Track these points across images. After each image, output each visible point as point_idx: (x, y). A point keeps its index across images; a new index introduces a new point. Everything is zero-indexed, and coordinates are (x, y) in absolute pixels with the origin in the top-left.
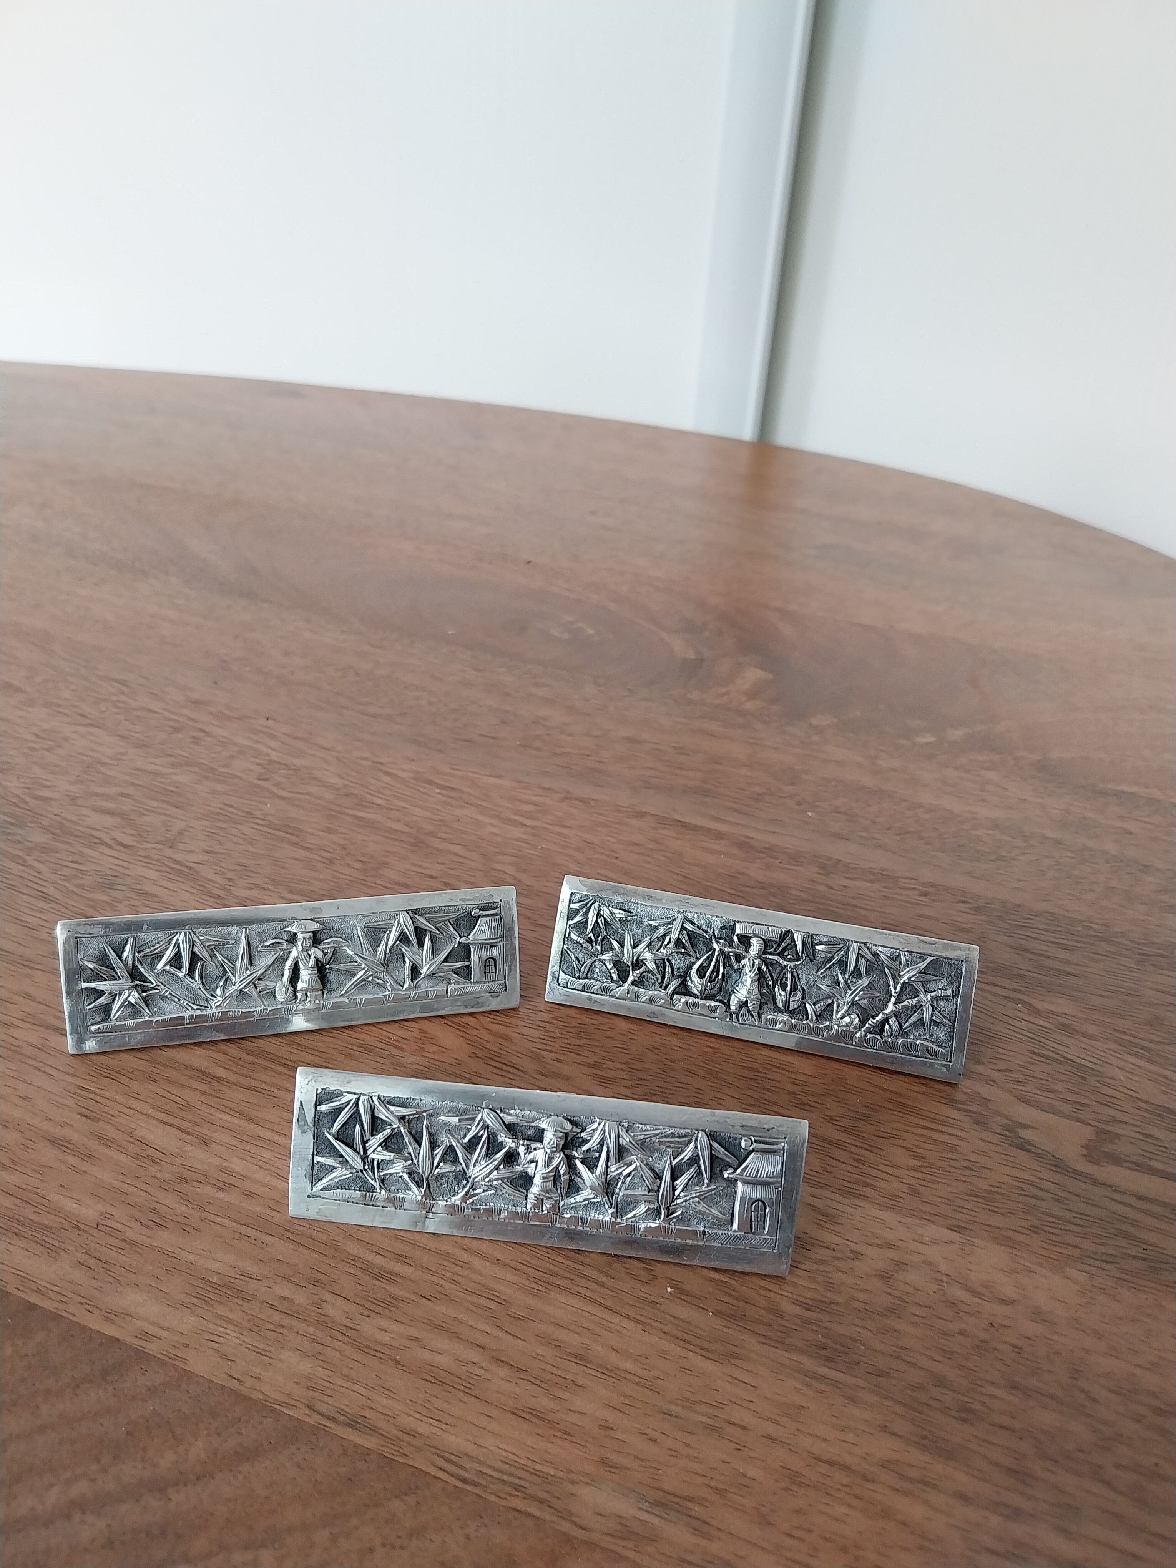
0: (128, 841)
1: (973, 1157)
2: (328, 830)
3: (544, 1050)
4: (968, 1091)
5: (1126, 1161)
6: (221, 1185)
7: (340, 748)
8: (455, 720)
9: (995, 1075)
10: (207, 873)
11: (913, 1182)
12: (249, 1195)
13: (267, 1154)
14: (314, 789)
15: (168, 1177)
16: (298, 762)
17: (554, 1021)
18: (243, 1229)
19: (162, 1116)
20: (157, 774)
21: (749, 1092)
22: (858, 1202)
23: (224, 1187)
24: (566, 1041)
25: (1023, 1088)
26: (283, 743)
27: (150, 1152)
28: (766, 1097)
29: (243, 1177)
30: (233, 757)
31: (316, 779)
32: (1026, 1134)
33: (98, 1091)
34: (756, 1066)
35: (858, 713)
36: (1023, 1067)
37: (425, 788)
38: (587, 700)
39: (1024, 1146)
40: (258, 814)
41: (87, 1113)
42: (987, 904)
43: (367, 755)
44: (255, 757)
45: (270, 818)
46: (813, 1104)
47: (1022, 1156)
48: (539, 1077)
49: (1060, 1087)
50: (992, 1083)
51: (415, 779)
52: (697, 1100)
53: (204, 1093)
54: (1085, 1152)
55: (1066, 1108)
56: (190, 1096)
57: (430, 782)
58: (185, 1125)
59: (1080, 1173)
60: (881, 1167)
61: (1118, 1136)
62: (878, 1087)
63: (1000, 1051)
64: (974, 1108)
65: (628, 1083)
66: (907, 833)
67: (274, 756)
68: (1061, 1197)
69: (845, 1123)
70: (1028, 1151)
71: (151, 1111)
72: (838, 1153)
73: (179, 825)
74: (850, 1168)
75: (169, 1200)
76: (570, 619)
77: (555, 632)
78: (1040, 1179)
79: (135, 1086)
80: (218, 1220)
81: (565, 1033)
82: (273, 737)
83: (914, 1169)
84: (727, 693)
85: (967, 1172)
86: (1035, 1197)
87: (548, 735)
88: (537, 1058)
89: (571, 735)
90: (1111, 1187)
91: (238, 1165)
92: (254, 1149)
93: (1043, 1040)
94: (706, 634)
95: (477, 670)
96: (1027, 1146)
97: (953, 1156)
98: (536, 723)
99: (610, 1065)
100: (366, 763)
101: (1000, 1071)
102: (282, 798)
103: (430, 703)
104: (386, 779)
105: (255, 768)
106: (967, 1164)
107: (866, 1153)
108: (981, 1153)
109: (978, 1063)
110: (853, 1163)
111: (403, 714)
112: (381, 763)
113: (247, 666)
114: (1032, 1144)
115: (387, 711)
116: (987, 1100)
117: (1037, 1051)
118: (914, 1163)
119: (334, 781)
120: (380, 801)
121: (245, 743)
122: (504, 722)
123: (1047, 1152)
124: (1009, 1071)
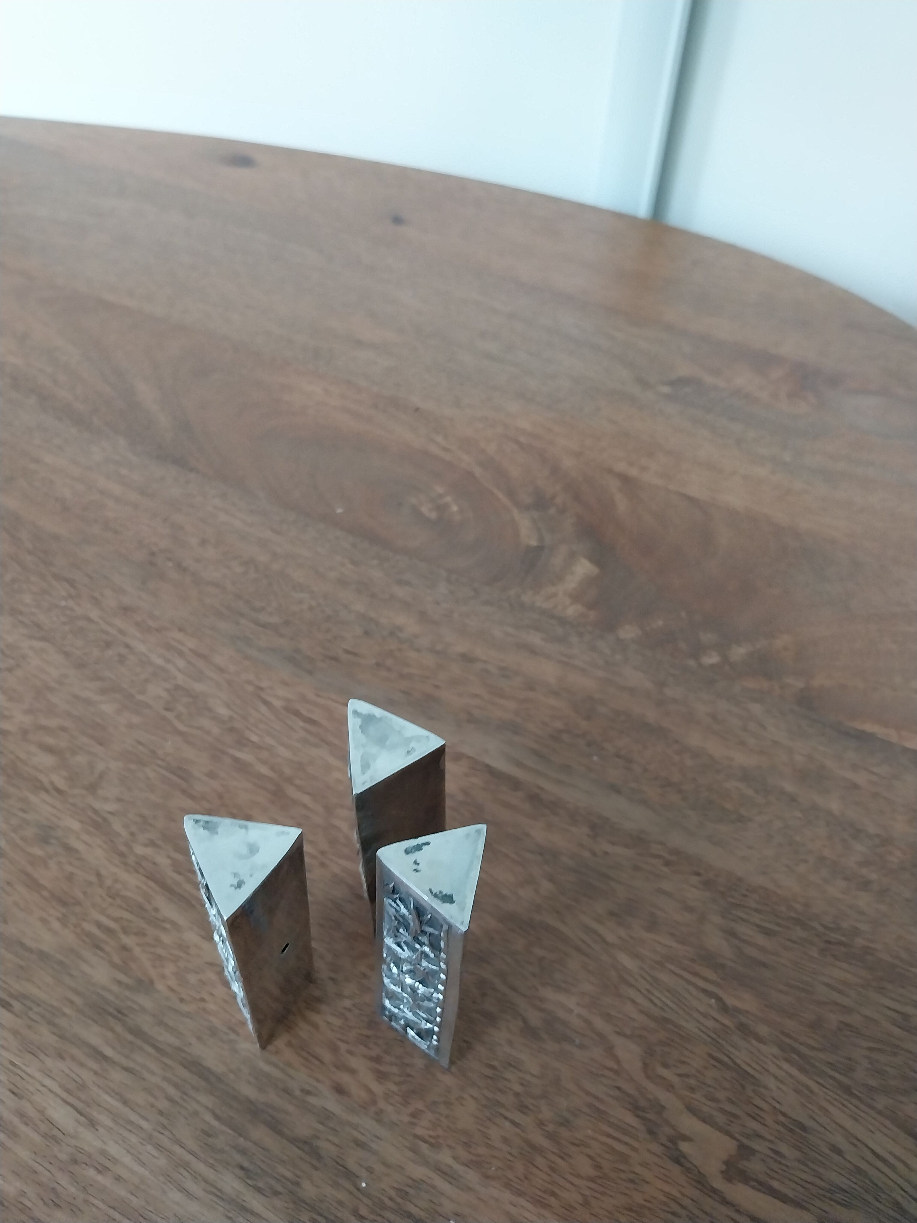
0: (61, 784)
1: (638, 1169)
2: (211, 775)
3: (342, 1041)
4: (650, 1097)
5: (753, 1180)
6: (99, 1168)
7: (232, 668)
8: (328, 630)
9: (675, 1080)
10: (117, 825)
11: (587, 1192)
12: (118, 1179)
13: (134, 1139)
14: (206, 723)
15: (63, 1157)
16: (199, 687)
17: (353, 1008)
18: (111, 1212)
19: (64, 1095)
20: (88, 702)
21: (486, 1092)
22: (542, 1211)
23: (102, 1170)
24: (359, 1031)
25: (694, 1096)
26: (189, 662)
27: (55, 1132)
28: (497, 1098)
29: (115, 1161)
30: (147, 680)
31: (209, 709)
32: (685, 1147)
33: (24, 1067)
34: (495, 1063)
36: (699, 1072)
37: (292, 720)
38: (438, 603)
39: (679, 1159)
40: (160, 753)
41: (16, 1090)
42: (716, 876)
43: (252, 677)
44: (165, 681)
45: (169, 759)
46: (531, 1107)
47: (676, 1170)
48: (333, 1069)
49: (721, 1095)
50: (671, 1089)
51: (287, 709)
52: (445, 1099)
53: (96, 1073)
54: (724, 1167)
55: (721, 1119)
56: (87, 1076)
57: (297, 714)
58: (80, 1105)
59: (714, 1191)
60: (567, 1176)
61: (753, 1152)
62: (583, 1090)
63: (687, 1053)
64: (651, 1116)
65: (398, 1079)
67: (181, 679)
68: (693, 1214)
69: (550, 1128)
70: (680, 1164)
71: (58, 1090)
72: (540, 1161)
73: (100, 766)
74: (544, 1176)
75: (64, 1180)
76: (440, 490)
77: (425, 510)
78: (683, 1195)
79: (49, 1062)
80: (96, 1202)
81: (359, 1022)
82: (181, 654)
83: (592, 1179)
84: (556, 594)
85: (630, 1185)
86: (674, 1214)
87: (399, 650)
88: (334, 1049)
89: (418, 650)
90: (733, 1206)
91: (114, 1149)
92: (125, 1134)
93: (721, 1041)
94: (552, 511)
95: (354, 563)
96: (682, 1160)
97: (623, 1167)
98: (392, 634)
99: (387, 1058)
100: (250, 688)
101: (680, 1075)
102: (180, 733)
103: (311, 608)
104: (263, 709)
105: (164, 694)
106: (632, 1176)
107: (559, 1161)
108: (645, 1165)
109: (666, 1066)
110: (548, 1171)
111: (287, 623)
112: (261, 689)
113: (170, 559)
114: (684, 1157)
115: (275, 619)
116: (663, 1107)
117: (714, 1054)
118: (593, 1173)
119: (223, 711)
120: (254, 738)
121: (159, 661)
122: (367, 633)
123: (695, 1166)
124: (687, 1076)
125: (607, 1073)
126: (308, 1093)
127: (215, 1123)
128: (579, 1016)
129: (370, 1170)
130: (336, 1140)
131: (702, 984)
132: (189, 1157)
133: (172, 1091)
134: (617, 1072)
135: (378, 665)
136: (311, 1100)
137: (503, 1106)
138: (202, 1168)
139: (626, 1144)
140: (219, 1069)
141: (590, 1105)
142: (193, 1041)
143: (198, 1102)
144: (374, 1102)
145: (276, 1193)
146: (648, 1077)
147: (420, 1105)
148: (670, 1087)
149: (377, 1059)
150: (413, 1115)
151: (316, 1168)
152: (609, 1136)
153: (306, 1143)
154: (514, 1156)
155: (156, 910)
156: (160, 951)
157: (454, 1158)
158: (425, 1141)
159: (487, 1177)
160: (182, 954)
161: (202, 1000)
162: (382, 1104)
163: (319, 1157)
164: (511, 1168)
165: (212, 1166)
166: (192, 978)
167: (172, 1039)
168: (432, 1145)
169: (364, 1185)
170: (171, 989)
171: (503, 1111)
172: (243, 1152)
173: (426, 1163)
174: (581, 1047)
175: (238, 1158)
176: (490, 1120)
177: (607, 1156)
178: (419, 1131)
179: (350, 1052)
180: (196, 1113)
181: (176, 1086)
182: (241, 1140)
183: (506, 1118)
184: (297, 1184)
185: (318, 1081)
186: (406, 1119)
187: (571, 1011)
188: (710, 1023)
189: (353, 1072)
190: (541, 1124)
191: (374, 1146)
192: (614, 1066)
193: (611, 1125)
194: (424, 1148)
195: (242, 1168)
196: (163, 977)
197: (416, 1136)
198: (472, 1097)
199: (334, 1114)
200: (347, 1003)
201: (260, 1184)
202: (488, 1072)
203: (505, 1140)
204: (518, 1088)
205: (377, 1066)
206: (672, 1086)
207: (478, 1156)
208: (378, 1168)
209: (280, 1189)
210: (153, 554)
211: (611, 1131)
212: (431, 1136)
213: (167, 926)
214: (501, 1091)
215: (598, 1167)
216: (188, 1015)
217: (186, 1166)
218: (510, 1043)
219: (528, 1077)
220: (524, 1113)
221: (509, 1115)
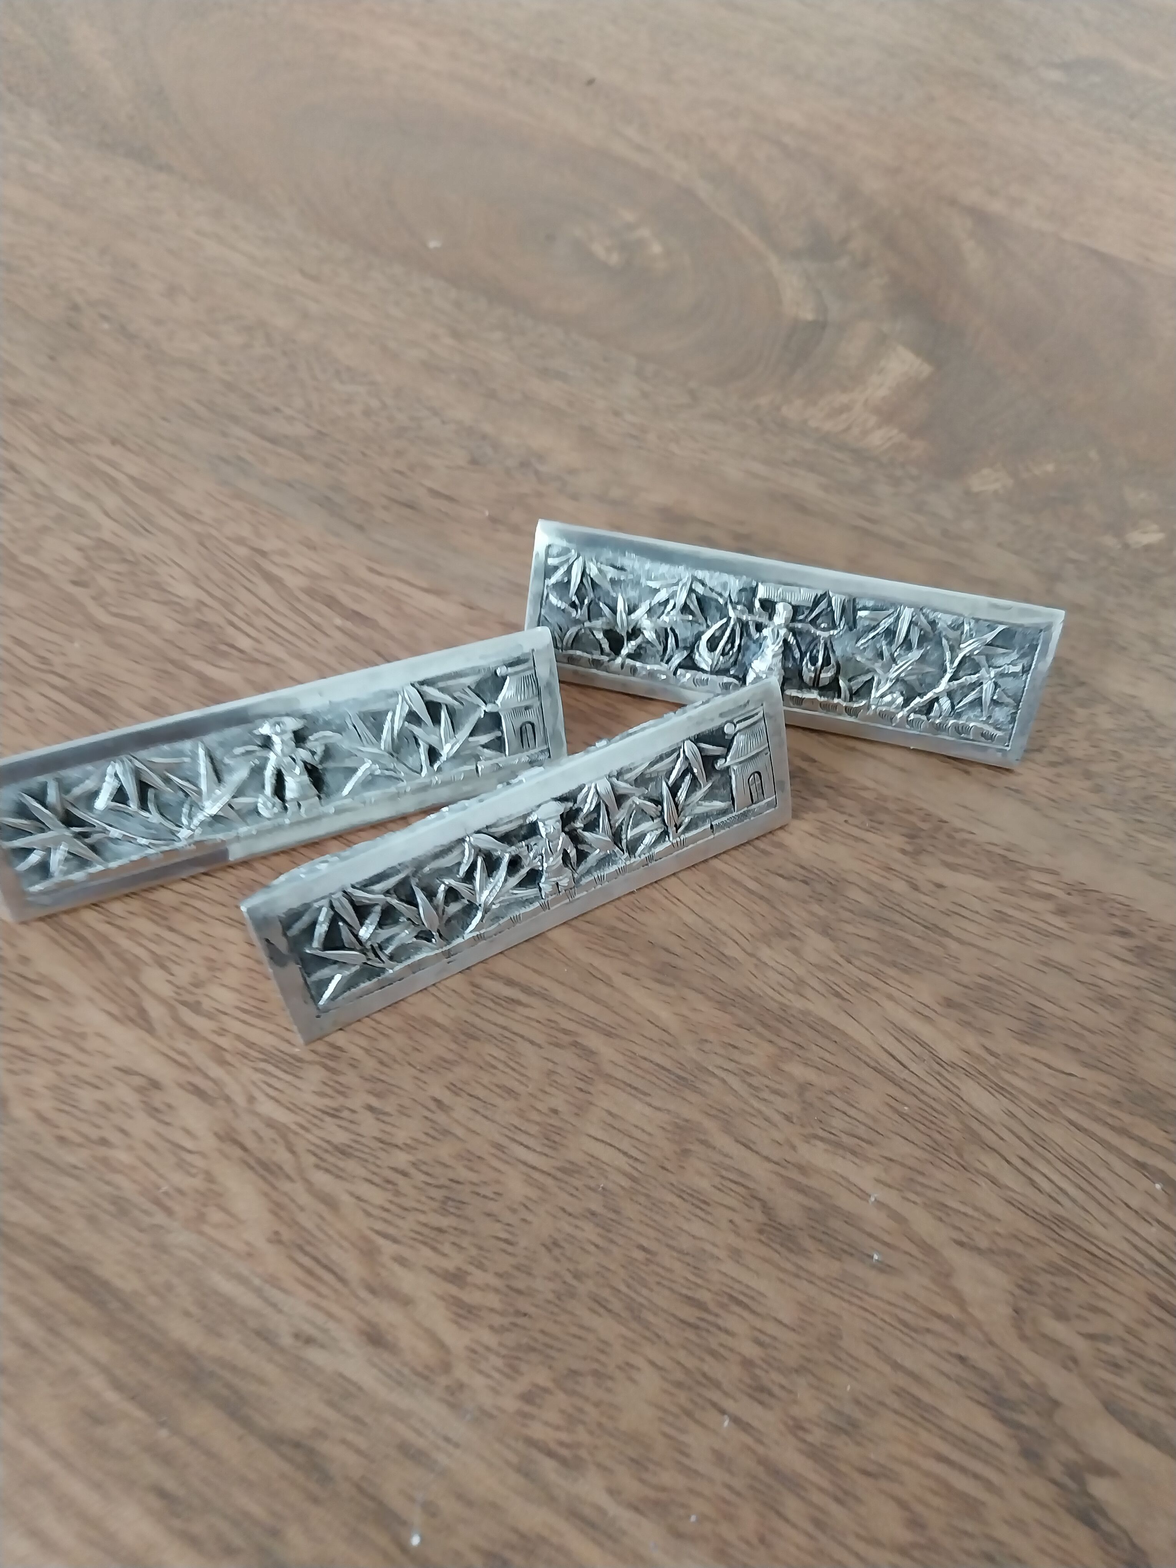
1: (1003, 1533)
3: (385, 1236)
4: (1028, 1379)
7: (208, 514)
8: (399, 453)
9: (1081, 1346)
14: (151, 611)
16: (141, 545)
17: (412, 1171)
21: (682, 1355)
24: (422, 1218)
25: (1119, 1381)
26: (128, 501)
28: (706, 1368)
30: (44, 530)
31: (159, 587)
32: (1101, 1488)
34: (704, 1296)
35: (1050, 467)
36: (1130, 1331)
37: (320, 615)
38: (616, 414)
39: (1090, 1515)
40: (57, 661)
42: (1160, 939)
43: (245, 531)
44: (79, 532)
45: (73, 674)
46: (776, 1390)
47: (1082, 1535)
48: (363, 1294)
50: (1071, 1364)
51: (310, 592)
52: (596, 1366)
57: (331, 602)
60: (851, 1541)
62: (887, 1359)
63: (1103, 1290)
64: (1029, 1419)
65: (497, 1320)
66: (1068, 761)
67: (108, 529)
69: (817, 1436)
70: (1092, 1525)
72: (792, 1505)
74: (802, 1540)
76: (629, 216)
77: (598, 249)
81: (423, 1199)
82: (113, 484)
83: (903, 1551)
84: (846, 408)
87: (540, 495)
88: (369, 1253)
89: (575, 497)
94: (843, 263)
95: (455, 334)
96: (1095, 1516)
97: (970, 1526)
98: (524, 465)
99: (478, 1276)
100: (242, 551)
101: (1091, 1337)
102: (100, 628)
103: (367, 413)
104: (265, 590)
105: (75, 557)
106: (989, 1547)
107: (834, 1508)
108: (1017, 1524)
109: (1061, 1315)
110: (810, 1528)
111: (320, 436)
112: (263, 554)
113: (104, 318)
114: (1102, 1512)
115: (299, 429)
116: (1056, 1404)
117: (1161, 1295)
118: (905, 1536)
119: (186, 591)
120: (244, 643)
121: (69, 496)
122: (474, 462)
123: (1125, 1532)
124: (1107, 1339)
125: (938, 1326)
126: (309, 1341)
127: (111, 1396)
128: (879, 1204)
129: (430, 1510)
130: (361, 1442)
131: (1133, 1150)
132: (51, 1466)
133: (27, 1326)
134: (959, 1327)
135: (493, 520)
136: (315, 1355)
137: (717, 1385)
138: (76, 1488)
139: (976, 1476)
140: (129, 1284)
141: (899, 1392)
142: (80, 1224)
143: (79, 1351)
144: (446, 1368)
145: (230, 1551)
146: (1023, 1338)
147: (542, 1377)
148: (1070, 1362)
149: (457, 1278)
150: (528, 1398)
151: (315, 1500)
152: (941, 1458)
153: (297, 1445)
154: (738, 1494)
155: (25, 960)
156: (26, 1041)
157: (613, 1492)
158: (551, 1454)
159: (678, 1535)
160: (68, 1049)
161: (104, 1142)
162: (461, 1372)
163: (325, 1478)
164: (730, 1518)
165: (97, 1486)
166: (87, 1097)
167: (35, 1219)
168: (564, 1462)
169: (416, 1540)
170: (42, 1118)
171: (715, 1396)
172: (166, 1459)
173: (550, 1499)
174: (883, 1268)
175: (153, 1471)
176: (689, 1414)
177: (936, 1501)
178: (537, 1431)
179: (401, 1261)
180: (73, 1373)
181: (35, 1314)
182: (163, 1433)
183: (723, 1412)
184: (275, 1533)
185: (330, 1315)
186: (511, 1404)
187: (864, 1195)
188: (1152, 1232)
189: (405, 1302)
190: (797, 1427)
191: (442, 1459)
192: (952, 1310)
193: (946, 1435)
194: (548, 1467)
195: (162, 1494)
196: (28, 1092)
197: (530, 1442)
198: (652, 1363)
199: (360, 1389)
200: (402, 1159)
201: (197, 1528)
202: (688, 1313)
203: (720, 1459)
204: (750, 1350)
205: (454, 1290)
206: (1075, 1361)
207: (663, 1489)
208: (449, 1506)
209: (237, 1540)
210: (75, 308)
211: (944, 1449)
212: (562, 1444)
213: (42, 991)
214: (713, 1353)
215: (915, 1523)
216: (71, 1171)
217: (43, 1482)
218: (736, 1254)
219: (772, 1328)
220: (761, 1403)
221: (728, 1404)
